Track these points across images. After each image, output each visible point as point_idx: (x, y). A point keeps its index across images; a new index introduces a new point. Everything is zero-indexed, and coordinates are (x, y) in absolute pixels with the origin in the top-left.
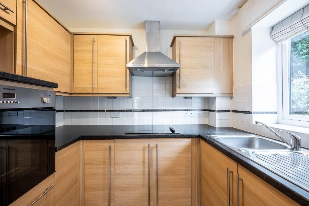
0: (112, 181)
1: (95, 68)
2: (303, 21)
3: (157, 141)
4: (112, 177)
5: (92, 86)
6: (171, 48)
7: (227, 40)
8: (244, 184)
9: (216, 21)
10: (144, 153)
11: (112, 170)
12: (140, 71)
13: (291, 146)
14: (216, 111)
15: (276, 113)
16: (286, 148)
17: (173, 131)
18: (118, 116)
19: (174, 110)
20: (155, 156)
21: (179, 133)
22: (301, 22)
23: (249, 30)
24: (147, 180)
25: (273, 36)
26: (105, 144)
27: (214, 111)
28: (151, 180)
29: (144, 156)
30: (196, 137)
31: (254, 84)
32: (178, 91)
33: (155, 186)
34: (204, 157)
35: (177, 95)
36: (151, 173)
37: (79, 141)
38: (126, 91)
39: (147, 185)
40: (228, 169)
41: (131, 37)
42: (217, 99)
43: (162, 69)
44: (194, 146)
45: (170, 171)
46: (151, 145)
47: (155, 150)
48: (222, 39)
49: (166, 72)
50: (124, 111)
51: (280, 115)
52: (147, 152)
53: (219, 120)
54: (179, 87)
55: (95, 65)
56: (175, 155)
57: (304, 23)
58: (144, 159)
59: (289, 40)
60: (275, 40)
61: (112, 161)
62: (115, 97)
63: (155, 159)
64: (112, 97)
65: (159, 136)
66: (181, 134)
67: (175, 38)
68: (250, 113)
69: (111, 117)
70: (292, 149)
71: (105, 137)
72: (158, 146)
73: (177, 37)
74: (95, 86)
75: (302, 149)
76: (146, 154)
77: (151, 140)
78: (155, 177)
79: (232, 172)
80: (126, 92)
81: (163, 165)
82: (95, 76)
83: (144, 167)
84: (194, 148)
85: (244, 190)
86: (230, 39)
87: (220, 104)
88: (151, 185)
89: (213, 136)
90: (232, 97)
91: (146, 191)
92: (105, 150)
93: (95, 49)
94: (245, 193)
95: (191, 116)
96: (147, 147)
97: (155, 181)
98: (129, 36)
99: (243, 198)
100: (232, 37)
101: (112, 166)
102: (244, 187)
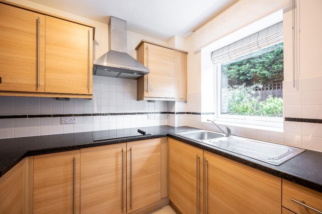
0: (77, 199)
1: (41, 59)
2: (229, 53)
3: (130, 144)
4: (77, 195)
5: (35, 82)
6: (136, 51)
7: (183, 54)
8: (209, 163)
9: (176, 36)
10: (117, 159)
11: (77, 186)
12: (107, 71)
13: (226, 134)
14: (175, 113)
15: (213, 113)
16: (224, 136)
17: (143, 133)
18: (71, 122)
19: (138, 113)
20: (128, 159)
21: (151, 134)
22: (228, 54)
23: (200, 51)
24: (120, 187)
25: (212, 59)
26: (66, 157)
27: (173, 113)
28: (125, 185)
29: (117, 162)
30: (165, 136)
31: (202, 92)
32: (146, 94)
33: (128, 191)
34: (172, 152)
35: (145, 99)
36: (125, 178)
37: (24, 159)
38: (89, 91)
39: (120, 192)
40: (197, 156)
41: (94, 29)
42: (176, 102)
43: (132, 72)
44: (163, 144)
45: (143, 172)
46: (125, 149)
47: (128, 154)
48: (180, 53)
49: (135, 75)
50: (80, 115)
51: (215, 114)
52: (120, 158)
53: (177, 121)
54: (147, 91)
55: (41, 54)
56: (148, 156)
57: (229, 55)
58: (117, 165)
59: (220, 64)
60: (213, 62)
61: (77, 175)
62: (67, 99)
63: (128, 163)
64: (63, 99)
65: (133, 139)
66: (152, 135)
67: (142, 43)
68: (200, 114)
69: (61, 124)
70: (227, 136)
71: (68, 148)
72: (132, 150)
73: (144, 43)
74: (41, 83)
75: (231, 136)
76: (119, 160)
77: (125, 144)
78: (128, 181)
79: (199, 158)
80: (89, 93)
81: (136, 167)
82: (41, 69)
83: (117, 174)
84: (164, 146)
85: (209, 167)
86: (186, 54)
87: (178, 107)
88: (125, 190)
89: (179, 134)
90: (186, 102)
91: (119, 198)
92: (66, 165)
93: (41, 33)
94: (209, 169)
95: (155, 118)
96: (120, 152)
97: (128, 186)
98: (92, 28)
99: (208, 174)
100: (186, 53)
101: (77, 181)
102: (209, 166)
